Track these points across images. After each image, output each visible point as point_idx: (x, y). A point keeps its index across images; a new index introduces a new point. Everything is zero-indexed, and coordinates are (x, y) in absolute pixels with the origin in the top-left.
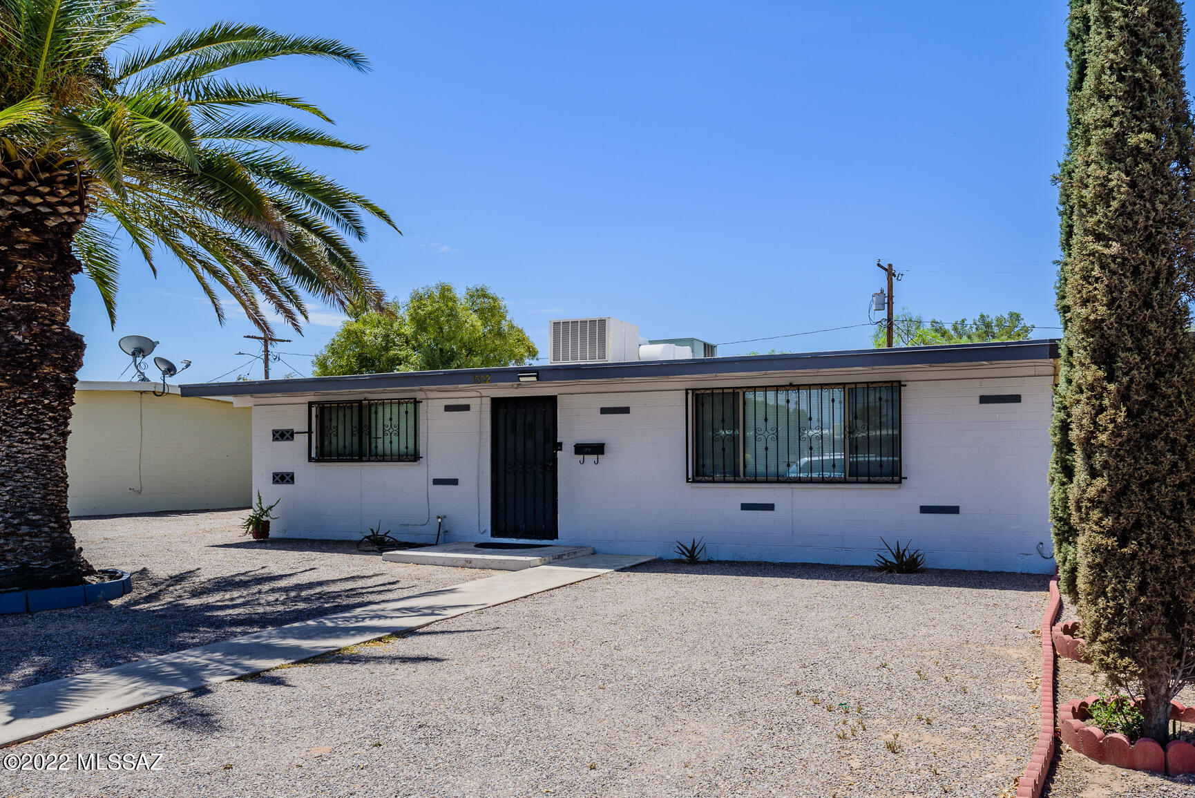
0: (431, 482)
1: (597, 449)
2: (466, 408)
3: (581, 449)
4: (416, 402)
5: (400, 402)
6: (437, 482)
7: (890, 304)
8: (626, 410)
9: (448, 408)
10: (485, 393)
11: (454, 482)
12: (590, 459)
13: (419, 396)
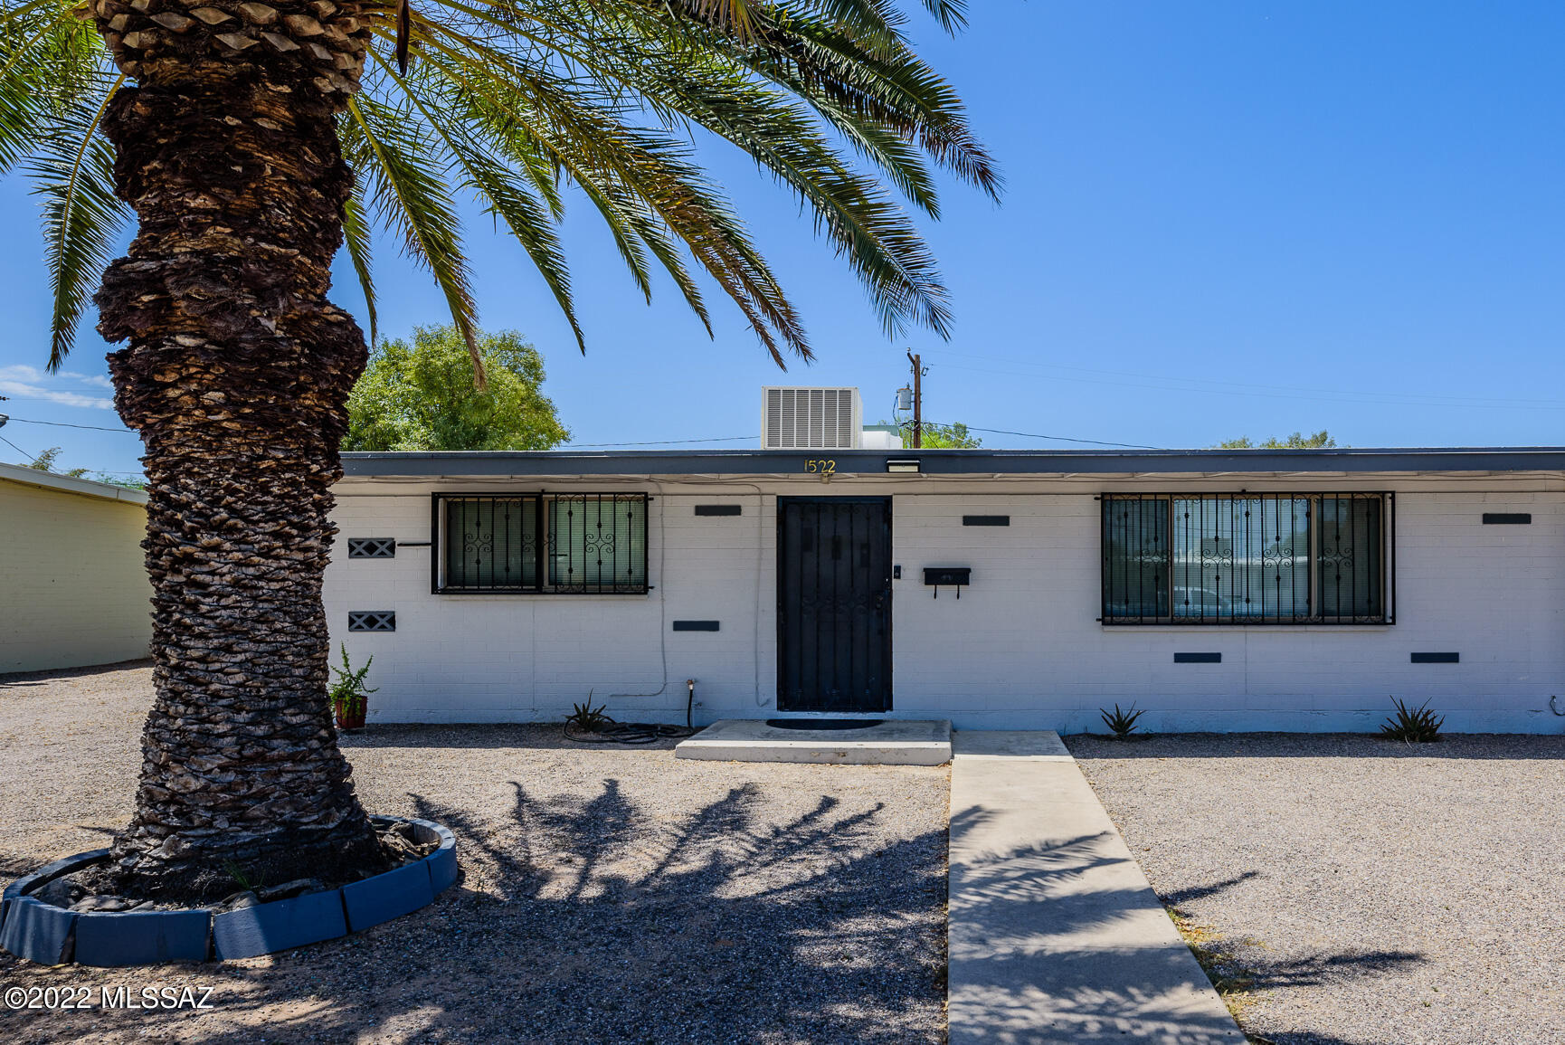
0: (669, 626)
1: (959, 576)
2: (735, 510)
3: (935, 576)
4: (646, 499)
5: (616, 497)
6: (679, 626)
7: (917, 403)
8: (1003, 521)
9: (701, 511)
10: (766, 488)
11: (713, 626)
12: (947, 591)
13: (650, 488)
